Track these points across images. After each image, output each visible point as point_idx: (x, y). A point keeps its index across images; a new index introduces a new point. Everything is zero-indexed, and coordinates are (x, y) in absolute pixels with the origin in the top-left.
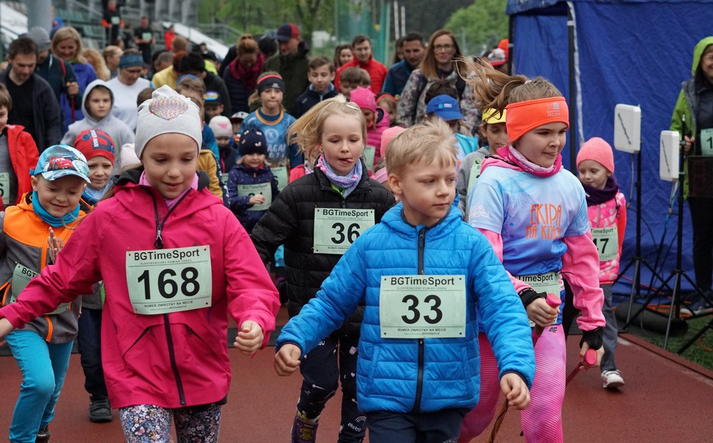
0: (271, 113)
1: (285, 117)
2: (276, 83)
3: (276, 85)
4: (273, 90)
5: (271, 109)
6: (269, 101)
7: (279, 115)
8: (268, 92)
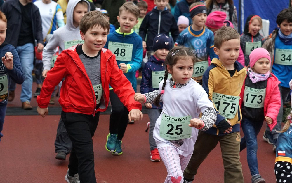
0: (198, 29)
1: (206, 31)
2: (205, 10)
3: (204, 11)
4: (203, 14)
5: (199, 27)
6: (200, 21)
7: (203, 30)
8: (199, 16)
